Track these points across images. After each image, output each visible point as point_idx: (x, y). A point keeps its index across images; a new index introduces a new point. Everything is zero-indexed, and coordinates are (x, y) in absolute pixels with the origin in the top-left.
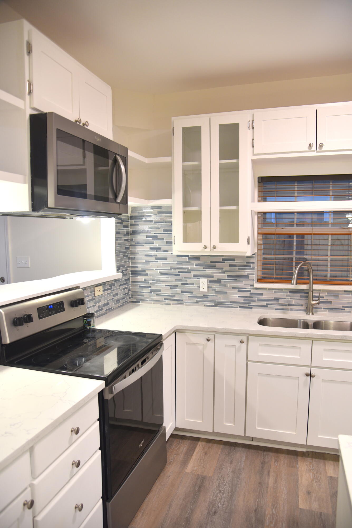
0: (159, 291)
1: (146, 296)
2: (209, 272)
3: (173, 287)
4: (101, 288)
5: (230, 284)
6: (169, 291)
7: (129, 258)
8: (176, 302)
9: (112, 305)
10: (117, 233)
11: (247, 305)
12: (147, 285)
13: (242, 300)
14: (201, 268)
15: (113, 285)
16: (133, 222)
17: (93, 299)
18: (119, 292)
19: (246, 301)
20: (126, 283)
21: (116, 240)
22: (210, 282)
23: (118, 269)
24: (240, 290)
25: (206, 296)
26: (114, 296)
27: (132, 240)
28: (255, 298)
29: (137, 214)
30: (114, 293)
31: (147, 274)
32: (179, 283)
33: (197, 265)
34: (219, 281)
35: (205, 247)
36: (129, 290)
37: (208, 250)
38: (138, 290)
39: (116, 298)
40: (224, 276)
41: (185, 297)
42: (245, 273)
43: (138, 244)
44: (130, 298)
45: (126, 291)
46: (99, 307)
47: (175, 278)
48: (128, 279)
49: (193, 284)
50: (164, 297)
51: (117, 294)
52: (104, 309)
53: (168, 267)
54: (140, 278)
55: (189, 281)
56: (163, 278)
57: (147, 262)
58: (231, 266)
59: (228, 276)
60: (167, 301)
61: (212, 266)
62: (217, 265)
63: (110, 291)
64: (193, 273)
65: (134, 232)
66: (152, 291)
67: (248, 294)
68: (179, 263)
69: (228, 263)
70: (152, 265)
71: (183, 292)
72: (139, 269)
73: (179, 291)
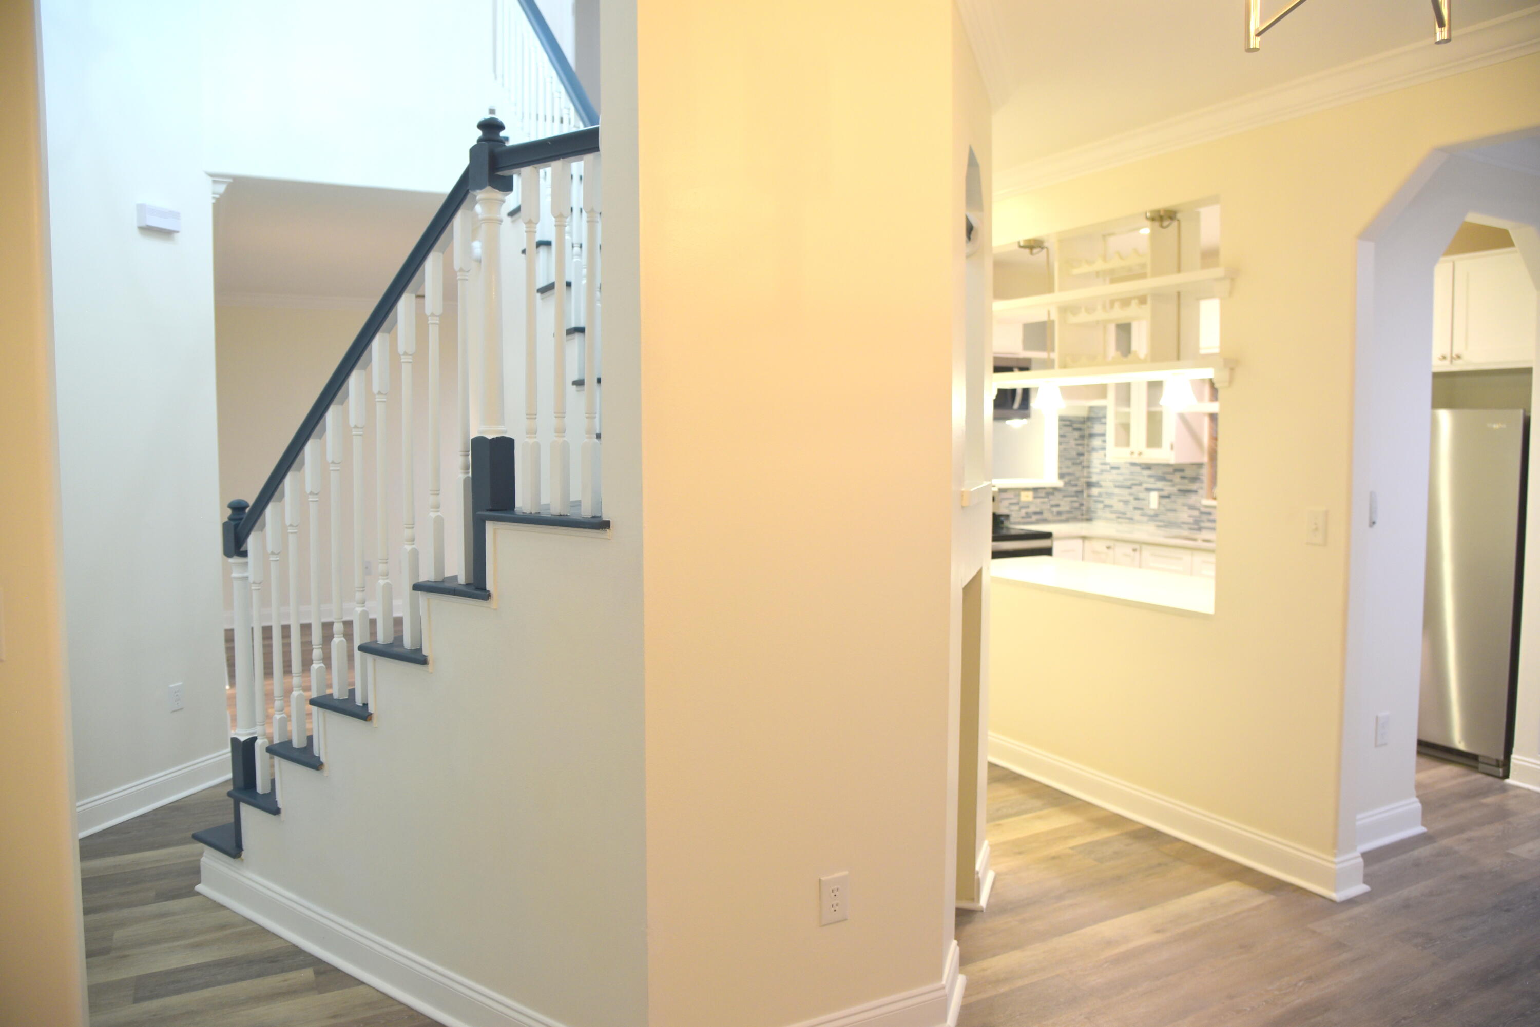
0: (1111, 506)
1: (1100, 513)
2: (1160, 485)
3: (1126, 502)
4: (1030, 494)
5: (1181, 500)
6: (1120, 506)
7: (1083, 467)
8: (1127, 521)
9: (1046, 515)
10: (1061, 436)
11: (1196, 527)
12: (1100, 499)
13: (1191, 520)
14: (1152, 480)
15: (1053, 494)
16: (1089, 424)
17: (1017, 504)
18: (1062, 503)
19: (1197, 522)
20: (1077, 496)
21: (1060, 443)
22: (1162, 497)
23: (1061, 476)
24: (1192, 508)
25: (1156, 515)
26: (1052, 506)
27: (1088, 445)
28: (1205, 517)
29: (1093, 415)
30: (1053, 503)
31: (1101, 487)
32: (1131, 498)
33: (1150, 476)
34: (1168, 497)
35: (1132, 453)
36: (1082, 505)
37: (1135, 456)
38: (1093, 506)
39: (1055, 510)
40: (1174, 490)
41: (1137, 515)
42: (1194, 487)
43: (1094, 449)
44: (1082, 515)
45: (1076, 505)
46: (1027, 513)
47: (1126, 491)
48: (1082, 492)
49: (1143, 499)
50: (1117, 515)
51: (1058, 506)
52: (1034, 518)
53: (1121, 478)
54: (1095, 491)
55: (1141, 495)
56: (1117, 491)
57: (1102, 471)
58: (1183, 478)
59: (1180, 491)
60: (1120, 520)
61: (1162, 478)
62: (1169, 477)
63: (1046, 500)
64: (1145, 486)
65: (1091, 436)
66: (1106, 506)
67: (1196, 513)
68: (1132, 473)
69: (1178, 475)
70: (1105, 476)
71: (1136, 509)
72: (1094, 479)
73: (1131, 507)
